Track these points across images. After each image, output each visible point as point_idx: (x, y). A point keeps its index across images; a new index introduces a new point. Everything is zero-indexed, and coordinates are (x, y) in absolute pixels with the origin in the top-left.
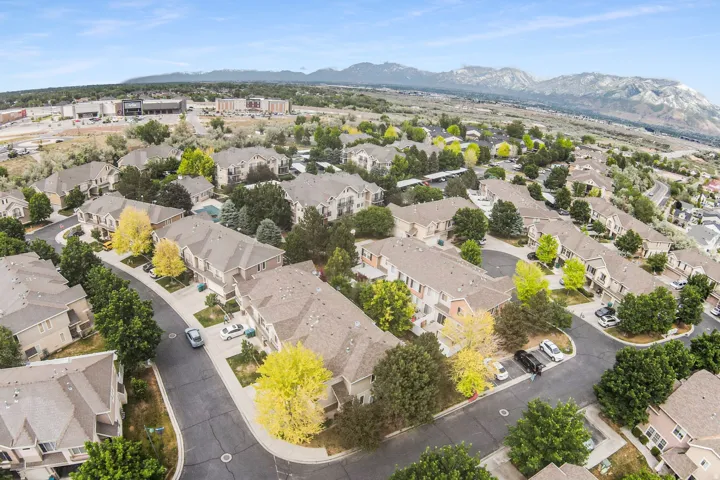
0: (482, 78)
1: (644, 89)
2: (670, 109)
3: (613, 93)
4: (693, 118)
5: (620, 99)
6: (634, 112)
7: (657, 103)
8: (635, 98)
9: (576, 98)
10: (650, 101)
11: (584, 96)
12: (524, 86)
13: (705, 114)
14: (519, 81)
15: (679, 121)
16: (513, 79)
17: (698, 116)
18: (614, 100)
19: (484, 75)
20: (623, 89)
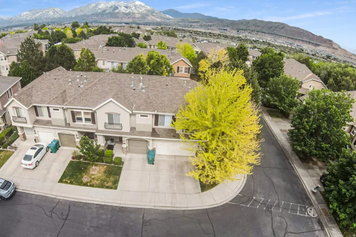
0: (38, 15)
1: (120, 6)
2: (133, 13)
3: (105, 10)
4: (144, 16)
5: (110, 13)
6: (117, 17)
7: (127, 12)
8: (117, 11)
9: (88, 16)
10: (124, 11)
11: (92, 14)
12: (60, 15)
13: (149, 13)
14: (57, 12)
15: (138, 18)
16: (54, 12)
17: (147, 15)
18: (107, 14)
19: (38, 13)
20: (111, 7)
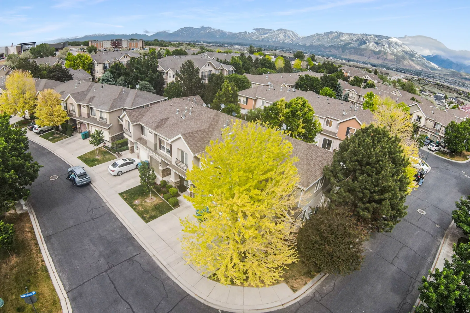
0: (265, 36)
1: (369, 41)
2: (385, 53)
3: (350, 43)
4: (399, 59)
5: (353, 48)
6: (363, 55)
7: (377, 50)
8: (363, 47)
9: (326, 48)
10: (373, 48)
11: (330, 46)
12: (292, 40)
13: (407, 56)
14: (289, 37)
15: (391, 60)
16: (285, 36)
17: (403, 58)
18: (351, 48)
19: (267, 33)
20: (356, 41)
